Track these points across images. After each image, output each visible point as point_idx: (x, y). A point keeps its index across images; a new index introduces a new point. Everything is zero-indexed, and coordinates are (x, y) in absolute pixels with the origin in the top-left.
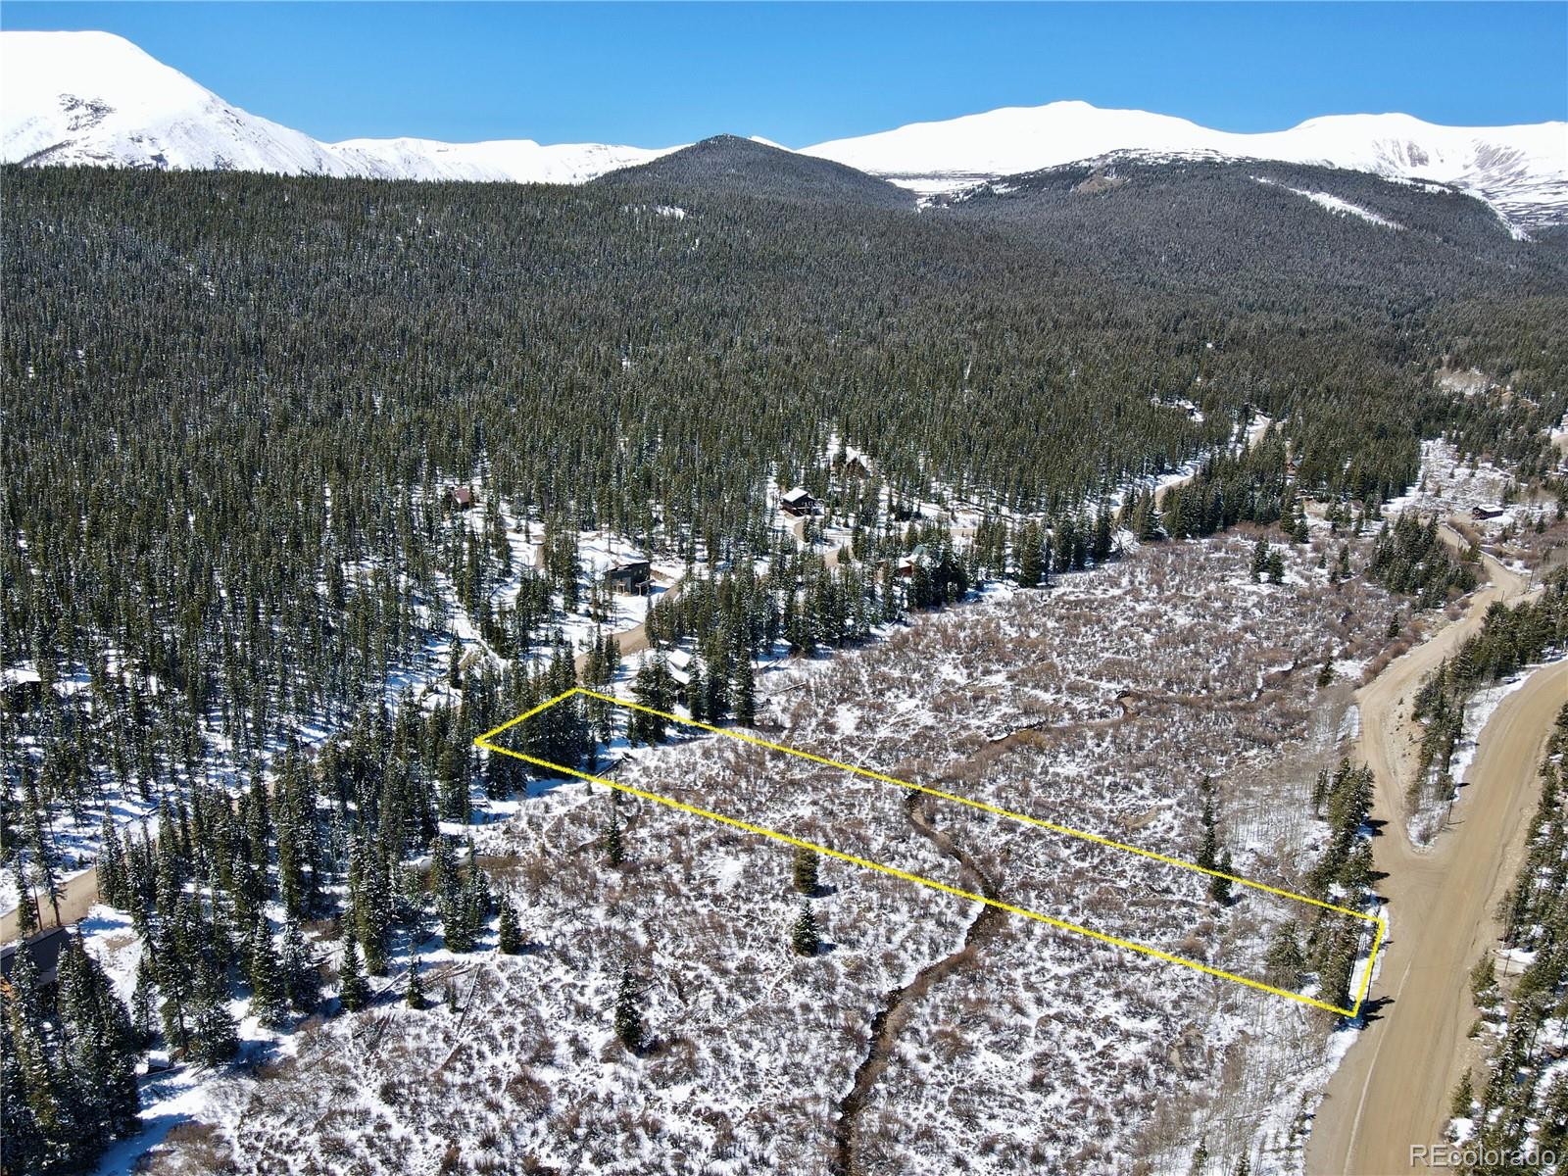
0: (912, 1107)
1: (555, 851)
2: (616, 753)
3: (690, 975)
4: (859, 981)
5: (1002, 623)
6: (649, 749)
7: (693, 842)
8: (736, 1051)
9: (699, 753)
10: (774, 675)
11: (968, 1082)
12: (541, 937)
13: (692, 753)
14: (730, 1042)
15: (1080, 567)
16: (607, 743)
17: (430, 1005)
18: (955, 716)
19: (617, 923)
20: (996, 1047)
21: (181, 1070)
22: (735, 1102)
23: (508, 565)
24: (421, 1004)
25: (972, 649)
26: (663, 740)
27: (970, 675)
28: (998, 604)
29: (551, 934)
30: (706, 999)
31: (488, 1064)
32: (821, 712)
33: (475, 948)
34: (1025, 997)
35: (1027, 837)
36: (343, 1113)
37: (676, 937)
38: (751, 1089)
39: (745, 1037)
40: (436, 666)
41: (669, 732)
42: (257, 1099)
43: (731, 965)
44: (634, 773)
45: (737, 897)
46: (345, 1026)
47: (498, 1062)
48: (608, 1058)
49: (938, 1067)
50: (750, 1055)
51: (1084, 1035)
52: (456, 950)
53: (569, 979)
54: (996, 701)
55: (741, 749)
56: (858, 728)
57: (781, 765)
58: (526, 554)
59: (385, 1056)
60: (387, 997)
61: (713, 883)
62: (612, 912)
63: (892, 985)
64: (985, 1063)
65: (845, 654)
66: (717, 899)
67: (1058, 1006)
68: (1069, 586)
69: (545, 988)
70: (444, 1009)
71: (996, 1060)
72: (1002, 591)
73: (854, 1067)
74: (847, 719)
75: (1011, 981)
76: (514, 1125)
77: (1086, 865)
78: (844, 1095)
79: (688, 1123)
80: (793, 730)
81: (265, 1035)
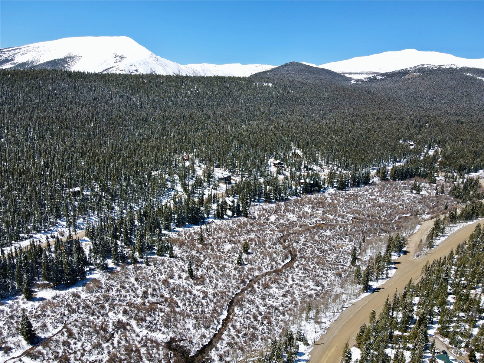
0: (251, 296)
1: (188, 239)
2: (210, 220)
3: (210, 267)
4: (250, 272)
5: (328, 199)
6: (219, 220)
7: (222, 240)
8: (215, 281)
9: (231, 222)
10: (258, 207)
11: (267, 293)
12: (179, 255)
13: (230, 222)
14: (214, 279)
15: (359, 186)
16: (208, 218)
17: (150, 265)
18: (303, 219)
19: (197, 255)
20: (278, 288)
21: (96, 270)
22: (211, 290)
23: (194, 174)
24: (148, 265)
25: (316, 204)
26: (223, 218)
27: (312, 210)
28: (329, 194)
29: (181, 255)
30: (212, 271)
31: (159, 277)
32: (267, 216)
33: (163, 256)
34: (290, 280)
35: (308, 247)
36: (126, 282)
37: (210, 259)
38: (215, 288)
39: (218, 279)
40: (170, 197)
41: (225, 216)
42: (110, 277)
43: (221, 266)
44: (214, 225)
45: (228, 252)
46: (131, 267)
47: (161, 277)
48: (185, 279)
49: (261, 290)
50: (218, 282)
51: (301, 288)
52: (159, 255)
53: (182, 264)
54: (316, 217)
55: (242, 222)
56: (275, 220)
57: (252, 227)
58: (200, 172)
59: (137, 273)
60: (141, 263)
61: (223, 249)
62: (197, 253)
63: (259, 274)
64: (274, 290)
65: (280, 203)
66: (223, 252)
67: (297, 282)
68: (352, 191)
69: (176, 265)
70: (153, 266)
71: (277, 291)
72: (332, 191)
73: (241, 288)
74: (273, 218)
75: (288, 276)
76: (161, 288)
77: (321, 255)
78: (237, 292)
79: (199, 293)
80: (258, 219)
81: (114, 266)
